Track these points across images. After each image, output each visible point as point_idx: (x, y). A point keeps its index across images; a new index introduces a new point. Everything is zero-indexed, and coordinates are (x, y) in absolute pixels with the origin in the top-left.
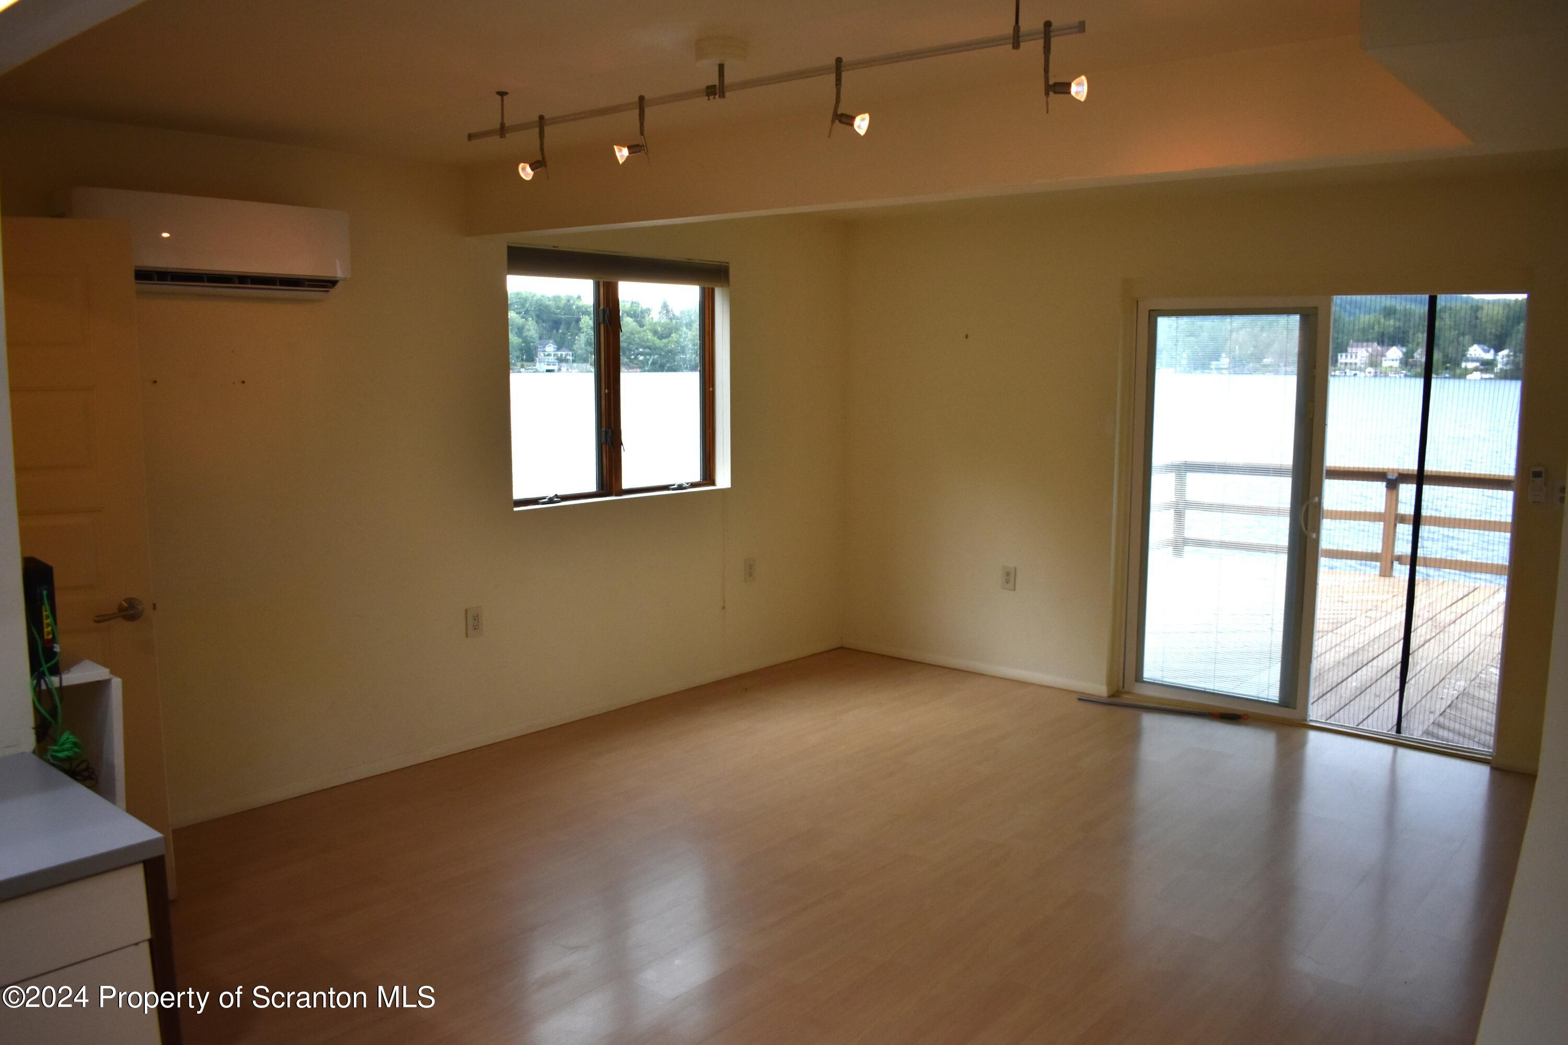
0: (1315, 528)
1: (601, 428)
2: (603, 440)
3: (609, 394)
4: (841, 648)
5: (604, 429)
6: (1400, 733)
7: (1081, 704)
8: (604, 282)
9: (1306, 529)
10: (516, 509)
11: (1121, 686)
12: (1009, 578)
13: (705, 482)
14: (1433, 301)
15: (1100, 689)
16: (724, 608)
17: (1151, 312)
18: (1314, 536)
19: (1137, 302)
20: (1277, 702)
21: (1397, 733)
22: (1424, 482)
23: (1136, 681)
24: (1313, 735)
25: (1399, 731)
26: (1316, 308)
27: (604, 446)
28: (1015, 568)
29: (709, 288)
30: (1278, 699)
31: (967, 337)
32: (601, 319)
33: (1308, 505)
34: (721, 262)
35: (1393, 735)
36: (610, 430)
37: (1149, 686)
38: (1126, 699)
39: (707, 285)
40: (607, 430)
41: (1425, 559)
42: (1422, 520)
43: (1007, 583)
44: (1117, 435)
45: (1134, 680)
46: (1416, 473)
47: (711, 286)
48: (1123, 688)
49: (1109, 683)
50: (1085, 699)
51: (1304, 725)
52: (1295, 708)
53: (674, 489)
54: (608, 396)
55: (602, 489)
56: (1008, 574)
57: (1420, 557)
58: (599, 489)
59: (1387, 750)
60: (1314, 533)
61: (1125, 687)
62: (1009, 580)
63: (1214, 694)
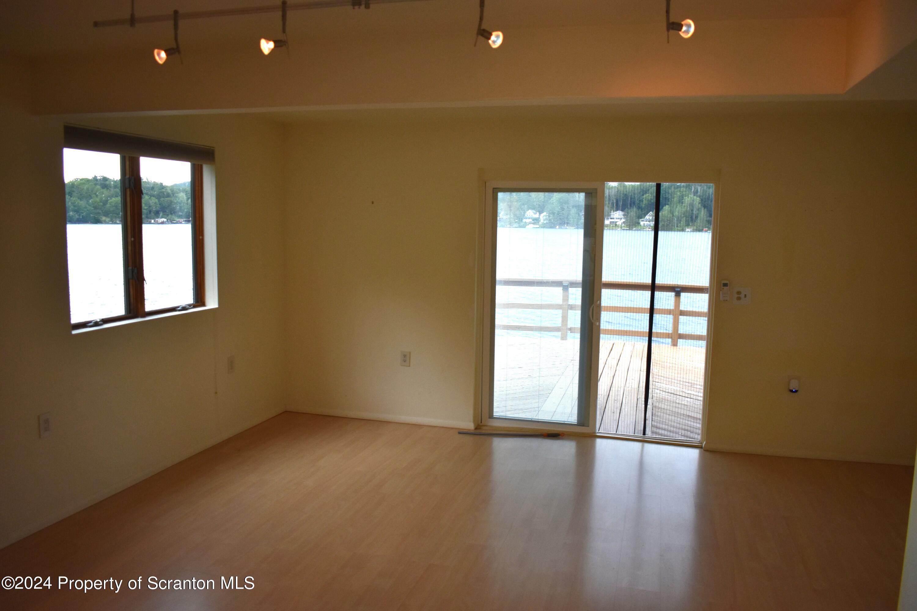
0: (597, 319)
1: (128, 267)
2: (130, 276)
3: (134, 241)
4: (286, 411)
5: (130, 268)
6: (645, 435)
7: (461, 436)
8: (129, 157)
9: (593, 319)
10: (75, 332)
11: (480, 422)
12: (406, 358)
13: (197, 304)
14: (658, 186)
15: (470, 426)
16: (216, 393)
17: (494, 189)
18: (598, 324)
19: (485, 182)
20: (576, 423)
21: (643, 435)
22: (656, 290)
23: (489, 418)
24: (599, 441)
25: (644, 433)
26: (596, 189)
27: (131, 281)
28: (410, 353)
29: (199, 165)
30: (576, 421)
31: (373, 203)
32: (127, 185)
33: (593, 307)
34: (210, 147)
35: (642, 436)
36: (136, 268)
37: (498, 420)
38: (484, 430)
39: (197, 163)
40: (133, 268)
41: (657, 333)
42: (655, 311)
43: (405, 362)
44: (476, 266)
45: (488, 417)
46: (650, 285)
47: (200, 163)
48: (481, 423)
49: (474, 421)
50: (462, 432)
51: (594, 436)
52: (588, 426)
53: (180, 310)
54: (134, 243)
55: (130, 313)
56: (405, 356)
57: (654, 332)
58: (127, 313)
59: (638, 445)
60: (597, 322)
61: (482, 423)
62: (406, 360)
63: (538, 422)
